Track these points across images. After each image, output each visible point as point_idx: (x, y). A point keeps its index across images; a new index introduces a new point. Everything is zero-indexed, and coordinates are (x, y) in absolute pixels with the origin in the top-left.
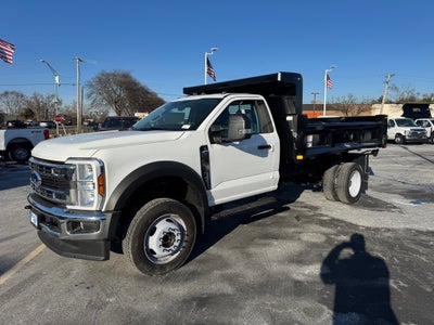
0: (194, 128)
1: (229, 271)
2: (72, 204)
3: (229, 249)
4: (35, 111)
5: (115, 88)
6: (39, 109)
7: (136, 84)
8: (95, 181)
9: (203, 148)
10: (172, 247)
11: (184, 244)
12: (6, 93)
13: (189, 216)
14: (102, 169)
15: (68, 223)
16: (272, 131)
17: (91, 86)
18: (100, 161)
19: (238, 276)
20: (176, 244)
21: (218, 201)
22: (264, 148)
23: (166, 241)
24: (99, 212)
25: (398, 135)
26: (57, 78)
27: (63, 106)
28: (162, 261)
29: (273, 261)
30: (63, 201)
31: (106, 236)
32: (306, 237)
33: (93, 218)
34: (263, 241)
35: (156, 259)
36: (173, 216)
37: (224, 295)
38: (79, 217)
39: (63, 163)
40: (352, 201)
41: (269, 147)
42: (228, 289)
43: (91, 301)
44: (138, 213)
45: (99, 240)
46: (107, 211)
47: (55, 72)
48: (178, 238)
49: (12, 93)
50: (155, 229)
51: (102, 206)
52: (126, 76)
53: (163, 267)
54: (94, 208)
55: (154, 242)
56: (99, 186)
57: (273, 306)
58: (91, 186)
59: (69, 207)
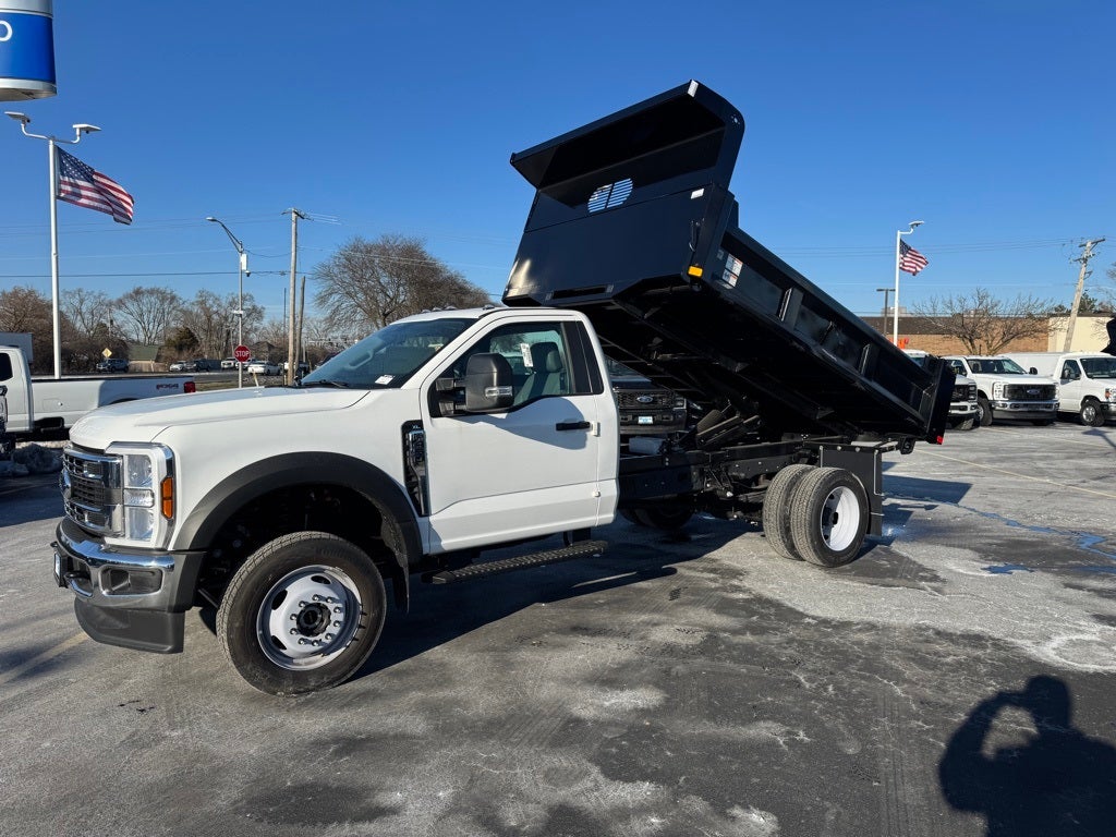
0: (397, 383)
1: (440, 694)
2: (116, 535)
3: (473, 651)
4: (201, 336)
5: (384, 280)
6: (209, 331)
7: (435, 271)
8: (156, 488)
9: (411, 427)
10: (321, 637)
11: (356, 632)
12: (138, 292)
13: (368, 572)
14: (170, 464)
15: (104, 572)
16: (599, 390)
17: (328, 275)
18: (168, 450)
19: (456, 702)
20: (334, 630)
21: (449, 543)
22: (573, 429)
23: (309, 620)
24: (162, 553)
25: (1090, 400)
26: (243, 258)
27: (265, 322)
28: (304, 665)
29: (552, 679)
30: (99, 529)
31: (174, 603)
32: (664, 635)
33: (153, 564)
34: (558, 639)
35: (289, 659)
36: (330, 571)
37: (401, 737)
38: (125, 562)
39: (100, 452)
40: (833, 561)
41: (586, 426)
42: (418, 725)
43: (134, 734)
44: (250, 559)
45: (160, 610)
46: (177, 551)
47: (238, 245)
48: (339, 616)
49: (151, 292)
50: (283, 595)
51: (167, 541)
52: (411, 251)
53: (300, 677)
54: (153, 542)
55: (280, 623)
56: (163, 499)
57: (488, 762)
58: (149, 499)
59: (109, 541)
